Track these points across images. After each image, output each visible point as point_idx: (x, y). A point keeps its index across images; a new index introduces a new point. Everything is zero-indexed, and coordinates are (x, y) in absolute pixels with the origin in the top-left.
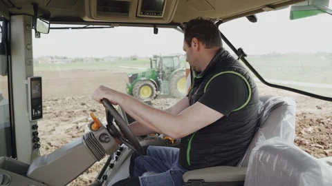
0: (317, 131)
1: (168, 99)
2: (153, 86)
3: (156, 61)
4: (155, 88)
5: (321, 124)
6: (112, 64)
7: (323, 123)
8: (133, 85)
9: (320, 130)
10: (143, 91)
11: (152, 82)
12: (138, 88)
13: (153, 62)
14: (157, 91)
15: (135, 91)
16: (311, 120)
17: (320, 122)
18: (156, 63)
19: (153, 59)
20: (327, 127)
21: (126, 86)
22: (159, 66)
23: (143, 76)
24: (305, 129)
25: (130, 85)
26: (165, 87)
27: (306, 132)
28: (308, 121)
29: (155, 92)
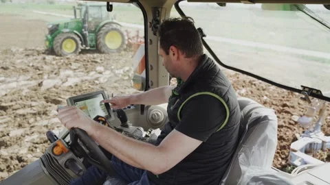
0: (250, 93)
1: (95, 55)
2: (78, 39)
3: (81, 10)
4: (80, 42)
5: (253, 86)
6: (23, 7)
7: (255, 85)
8: (53, 38)
9: (252, 92)
10: (65, 45)
11: (76, 34)
12: (60, 41)
13: (78, 11)
14: (82, 45)
15: (56, 45)
16: (244, 82)
17: (252, 84)
18: (81, 11)
19: (76, 7)
20: (258, 89)
21: (45, 38)
22: (85, 16)
23: (66, 27)
24: (238, 91)
25: (49, 37)
26: (92, 41)
27: (240, 94)
28: (241, 83)
29: (80, 46)
